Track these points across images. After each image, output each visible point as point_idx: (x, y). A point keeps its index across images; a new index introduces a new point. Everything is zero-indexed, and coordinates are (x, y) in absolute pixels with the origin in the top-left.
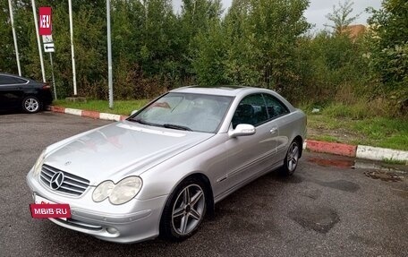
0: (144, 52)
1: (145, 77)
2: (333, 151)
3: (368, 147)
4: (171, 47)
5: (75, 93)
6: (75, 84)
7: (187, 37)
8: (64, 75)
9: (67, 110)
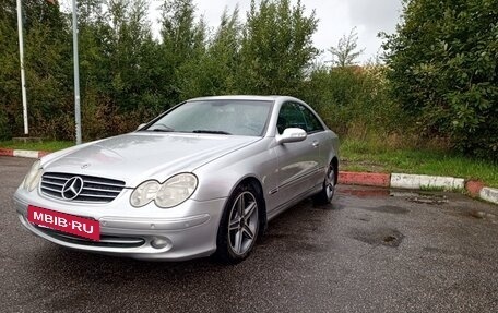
0: (118, 83)
1: (118, 113)
2: (364, 182)
3: (402, 175)
4: (151, 78)
5: (26, 131)
6: (26, 120)
7: (169, 67)
8: (8, 111)
9: (16, 153)
